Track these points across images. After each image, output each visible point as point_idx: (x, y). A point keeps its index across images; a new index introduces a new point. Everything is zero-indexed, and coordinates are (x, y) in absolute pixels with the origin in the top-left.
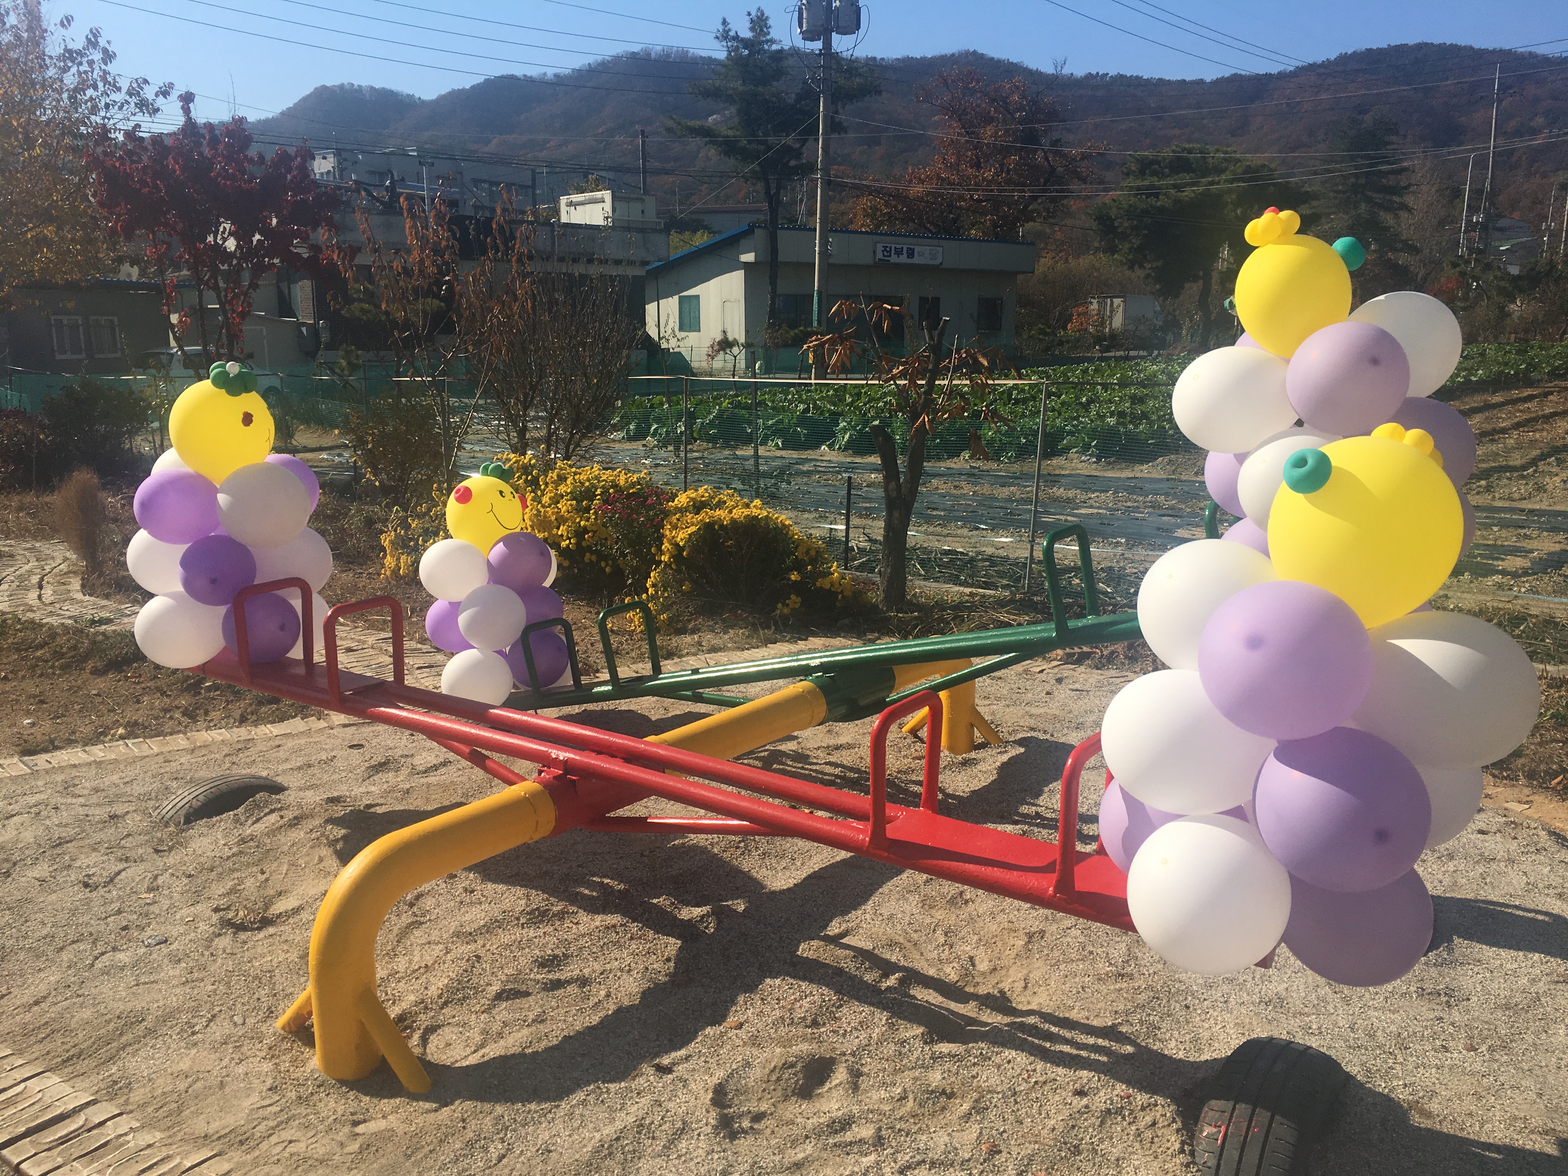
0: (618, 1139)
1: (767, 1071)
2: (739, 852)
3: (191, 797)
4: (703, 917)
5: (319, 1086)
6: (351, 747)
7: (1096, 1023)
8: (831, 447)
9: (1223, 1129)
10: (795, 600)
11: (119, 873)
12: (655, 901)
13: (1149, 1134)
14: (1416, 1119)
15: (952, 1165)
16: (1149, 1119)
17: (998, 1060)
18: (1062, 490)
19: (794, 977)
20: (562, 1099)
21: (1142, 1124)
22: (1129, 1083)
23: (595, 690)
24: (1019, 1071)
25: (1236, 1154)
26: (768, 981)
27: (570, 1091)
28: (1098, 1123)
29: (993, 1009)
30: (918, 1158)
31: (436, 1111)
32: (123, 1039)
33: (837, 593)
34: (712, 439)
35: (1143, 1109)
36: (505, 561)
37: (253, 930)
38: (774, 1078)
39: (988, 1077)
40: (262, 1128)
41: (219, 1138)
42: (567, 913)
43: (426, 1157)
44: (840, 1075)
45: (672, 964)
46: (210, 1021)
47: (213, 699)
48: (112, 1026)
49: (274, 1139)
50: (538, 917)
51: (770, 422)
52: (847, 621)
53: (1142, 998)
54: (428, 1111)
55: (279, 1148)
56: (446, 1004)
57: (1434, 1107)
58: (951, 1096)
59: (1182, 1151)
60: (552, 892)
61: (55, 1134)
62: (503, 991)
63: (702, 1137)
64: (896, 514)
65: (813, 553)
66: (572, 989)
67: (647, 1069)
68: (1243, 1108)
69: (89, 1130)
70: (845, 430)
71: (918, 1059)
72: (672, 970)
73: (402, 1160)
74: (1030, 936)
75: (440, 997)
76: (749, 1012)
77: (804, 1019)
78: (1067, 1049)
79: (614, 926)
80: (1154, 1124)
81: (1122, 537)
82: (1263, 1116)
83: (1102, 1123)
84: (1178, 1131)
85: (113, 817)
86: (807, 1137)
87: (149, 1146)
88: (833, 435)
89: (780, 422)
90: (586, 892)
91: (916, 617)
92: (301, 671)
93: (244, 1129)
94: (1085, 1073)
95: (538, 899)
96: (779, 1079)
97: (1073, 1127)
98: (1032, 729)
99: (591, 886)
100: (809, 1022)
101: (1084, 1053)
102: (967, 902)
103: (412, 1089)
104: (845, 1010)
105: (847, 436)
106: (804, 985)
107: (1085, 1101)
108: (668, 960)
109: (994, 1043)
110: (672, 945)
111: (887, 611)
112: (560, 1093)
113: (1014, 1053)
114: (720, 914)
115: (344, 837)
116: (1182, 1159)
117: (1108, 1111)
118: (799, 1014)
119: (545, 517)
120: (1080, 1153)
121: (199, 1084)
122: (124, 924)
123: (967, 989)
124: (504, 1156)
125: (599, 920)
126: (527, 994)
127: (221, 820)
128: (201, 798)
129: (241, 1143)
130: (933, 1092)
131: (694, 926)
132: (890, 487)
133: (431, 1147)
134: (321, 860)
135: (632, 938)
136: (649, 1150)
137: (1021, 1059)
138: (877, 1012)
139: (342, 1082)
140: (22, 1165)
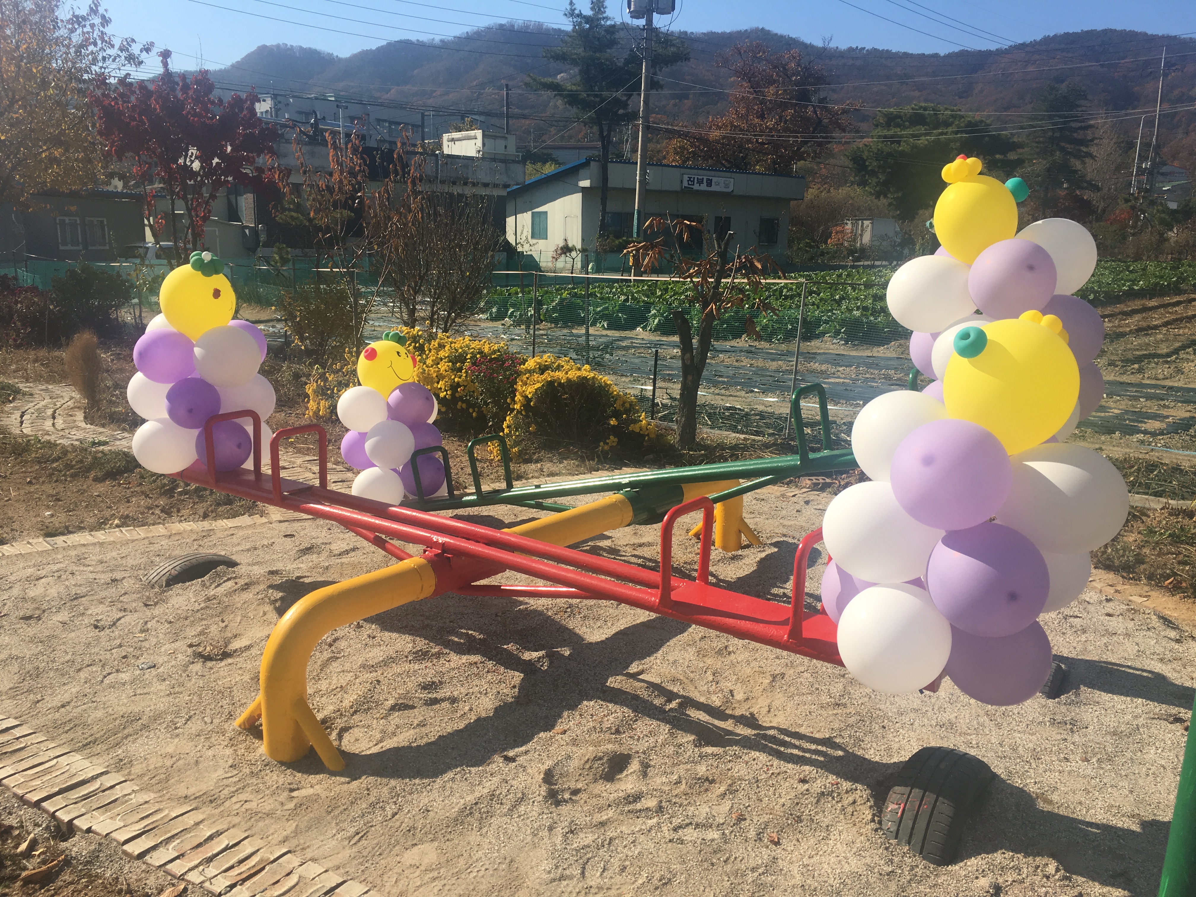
0: (476, 804)
1: (583, 762)
2: (567, 615)
3: (171, 567)
4: (540, 658)
5: (265, 766)
6: (286, 536)
7: (817, 736)
8: (644, 328)
9: (902, 806)
10: (613, 440)
11: (119, 619)
12: (505, 647)
13: (850, 809)
14: (1041, 805)
15: (711, 827)
16: (851, 799)
17: (746, 758)
18: (817, 364)
19: (604, 700)
20: (437, 777)
21: (846, 802)
22: (838, 775)
23: (465, 499)
24: (761, 766)
25: (910, 823)
26: (585, 702)
27: (443, 772)
28: (815, 801)
29: (745, 725)
30: (687, 821)
31: (349, 783)
32: (126, 732)
33: (644, 436)
34: (555, 321)
35: (847, 792)
36: (400, 403)
37: (216, 660)
38: (587, 766)
39: (739, 769)
40: (226, 792)
41: (196, 798)
42: (442, 654)
43: (341, 813)
44: (635, 766)
45: (517, 690)
46: (188, 720)
47: (183, 500)
48: (118, 722)
49: (234, 800)
50: (421, 656)
51: (599, 309)
52: (651, 456)
53: (851, 720)
54: (343, 783)
55: (238, 805)
56: (355, 712)
57: (1055, 797)
58: (712, 782)
59: (873, 820)
60: (432, 639)
61: (79, 793)
62: (396, 704)
63: (536, 804)
64: (690, 378)
65: (627, 405)
66: (446, 705)
67: (498, 759)
68: (917, 792)
69: (104, 791)
70: (655, 316)
71: (690, 756)
72: (516, 694)
73: (324, 815)
74: (774, 677)
75: (351, 707)
76: (571, 723)
77: (610, 728)
78: (795, 752)
79: (476, 663)
80: (854, 802)
81: (860, 400)
82: (930, 797)
83: (818, 801)
84: (871, 807)
85: (114, 581)
86: (609, 806)
87: (146, 802)
88: (646, 319)
89: (607, 309)
90: (456, 639)
91: (702, 455)
92: (252, 477)
93: (213, 792)
94: (807, 768)
95: (421, 643)
96: (590, 768)
97: (797, 804)
98: (785, 535)
99: (460, 636)
100: (613, 730)
101: (807, 755)
102: (730, 653)
103: (331, 768)
104: (639, 723)
105: (656, 321)
106: (610, 706)
107: (806, 786)
108: (514, 687)
109: (744, 747)
110: (517, 677)
111: (682, 450)
112: (435, 772)
113: (758, 754)
114: (552, 656)
115: (281, 598)
116: (873, 825)
117: (823, 793)
118: (606, 725)
119: (429, 374)
120: (801, 821)
121: (181, 762)
122: (124, 654)
123: (727, 712)
124: (396, 814)
125: (465, 659)
126: (413, 707)
127: (193, 585)
128: (178, 568)
129: (211, 802)
130: (699, 779)
131: (533, 664)
132: (686, 357)
133: (345, 807)
134: (265, 614)
135: (488, 672)
136: (498, 812)
137: (762, 757)
138: (662, 725)
139: (282, 763)
140: (57, 814)
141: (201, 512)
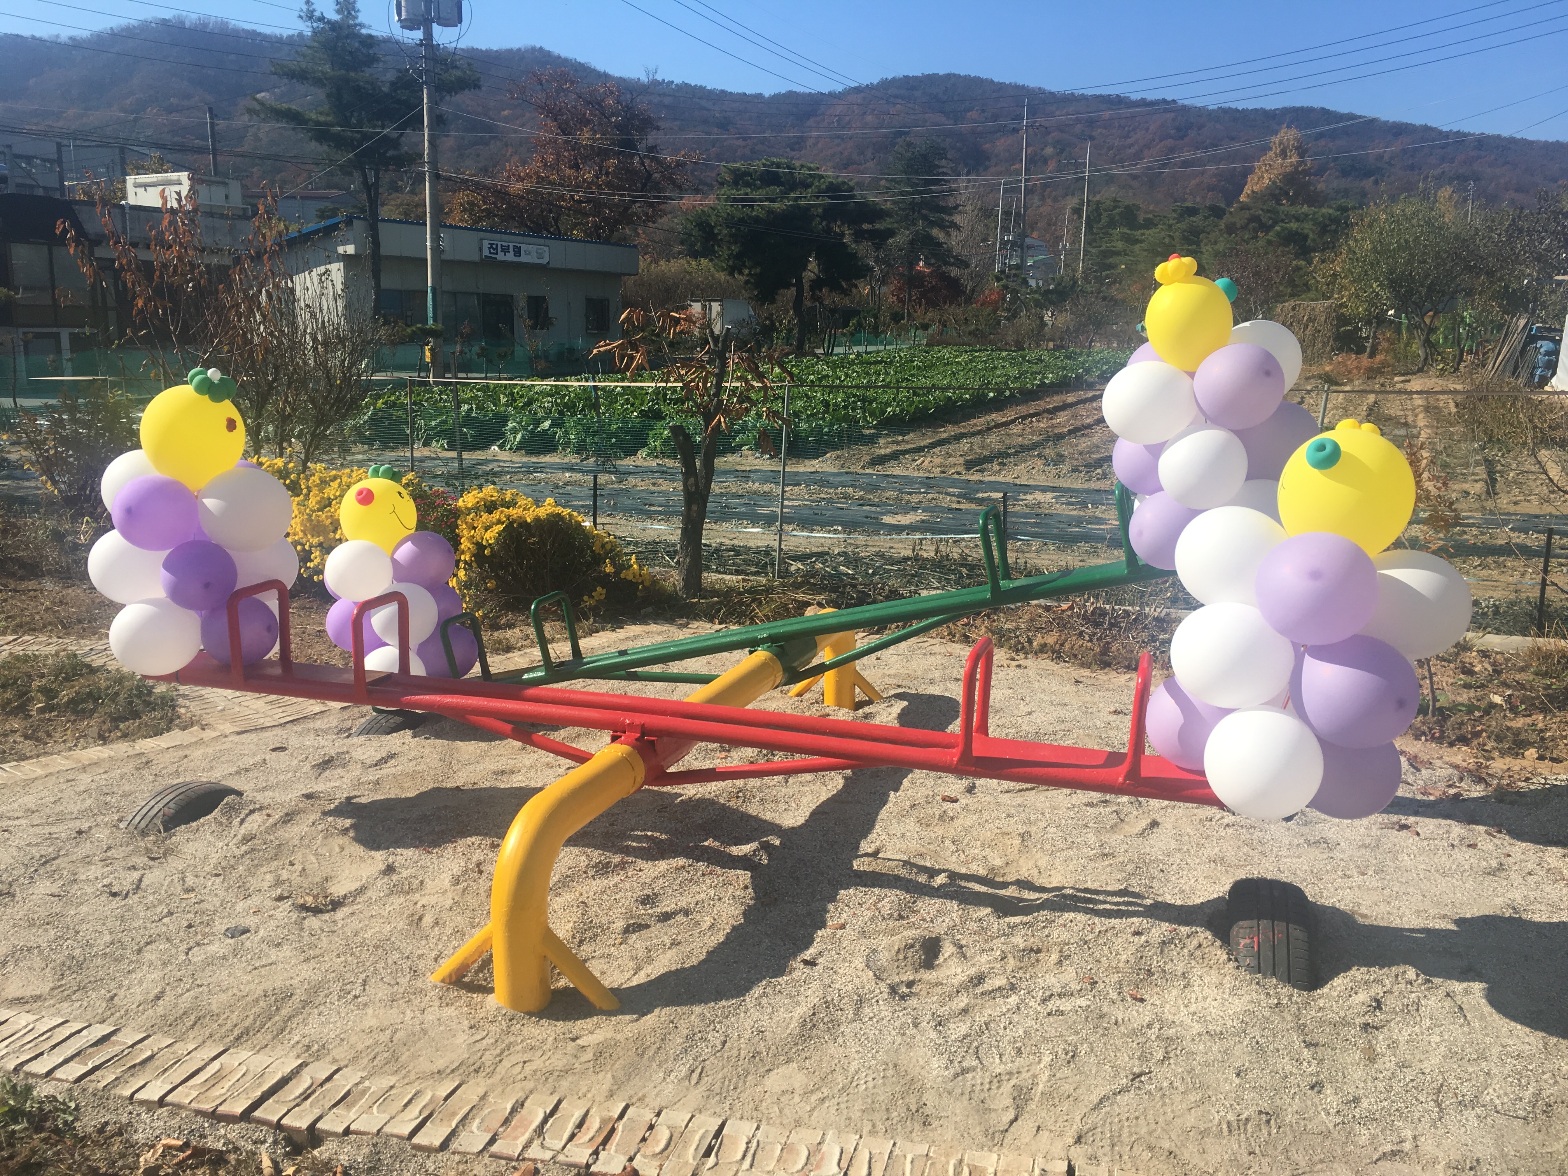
0: (814, 1014)
1: (893, 953)
2: (741, 800)
4: (754, 851)
5: (510, 1020)
6: (274, 750)
7: (1109, 888)
8: (501, 447)
9: (1255, 939)
10: (600, 592)
11: (140, 880)
12: (706, 844)
13: (1198, 953)
14: (1360, 920)
15: (1072, 995)
16: (1195, 942)
17: (1061, 921)
18: (757, 484)
19: (865, 886)
20: (744, 995)
21: (1191, 948)
22: (1170, 921)
24: (1082, 926)
25: (1270, 954)
26: (842, 892)
27: (748, 989)
28: (1159, 951)
29: (1029, 890)
30: (1047, 993)
31: (637, 1020)
32: (284, 1012)
33: (638, 584)
35: (1188, 936)
37: (328, 911)
38: (901, 957)
39: (1058, 934)
40: (488, 1056)
41: (453, 1071)
42: (627, 863)
43: (656, 1053)
44: (948, 949)
45: (750, 890)
46: (364, 985)
48: (262, 1003)
49: (506, 1063)
50: (603, 869)
51: (433, 423)
52: (650, 609)
53: (1130, 868)
54: (632, 1022)
55: (518, 1068)
56: (581, 942)
57: (1364, 910)
58: (1039, 951)
59: (1230, 960)
60: (604, 847)
61: (291, 1093)
62: (629, 926)
63: (881, 1002)
64: (695, 508)
65: (608, 547)
66: (680, 918)
67: (797, 964)
68: (1264, 923)
69: (321, 1085)
70: (514, 431)
71: (999, 930)
72: (753, 894)
73: (637, 1058)
74: (1022, 836)
75: (574, 937)
76: (844, 916)
77: (891, 915)
78: (1108, 906)
79: (683, 867)
80: (1200, 945)
81: (838, 525)
82: (1280, 926)
83: (1162, 951)
84: (1221, 947)
85: (80, 832)
86: (958, 992)
87: (392, 1087)
88: (502, 435)
89: (444, 422)
90: (635, 844)
91: (717, 602)
92: (278, 671)
93: (471, 1061)
94: (1135, 919)
95: (596, 855)
96: (905, 958)
97: (1141, 957)
98: (899, 686)
99: (638, 839)
100: (896, 915)
101: (1123, 908)
102: (952, 819)
103: (604, 1008)
104: (919, 904)
105: (519, 437)
106: (877, 891)
107: (1143, 938)
108: (746, 887)
109: (1054, 910)
110: (744, 876)
111: (687, 598)
112: (741, 990)
113: (1073, 914)
114: (766, 847)
115: (352, 826)
116: (1232, 964)
117: (1164, 942)
118: (886, 911)
120: (1153, 974)
121: (398, 1035)
122: (186, 923)
123: (997, 879)
124: (725, 1042)
125: (663, 865)
126: (647, 926)
127: (203, 825)
128: (171, 805)
129: (477, 1071)
130: (1024, 950)
131: (750, 859)
132: (689, 483)
133: (657, 1045)
134: (342, 849)
135: (703, 875)
136: (844, 1018)
137: (1081, 917)
138: (948, 903)
139: (530, 1014)
140: (283, 1122)
141: (94, 731)
